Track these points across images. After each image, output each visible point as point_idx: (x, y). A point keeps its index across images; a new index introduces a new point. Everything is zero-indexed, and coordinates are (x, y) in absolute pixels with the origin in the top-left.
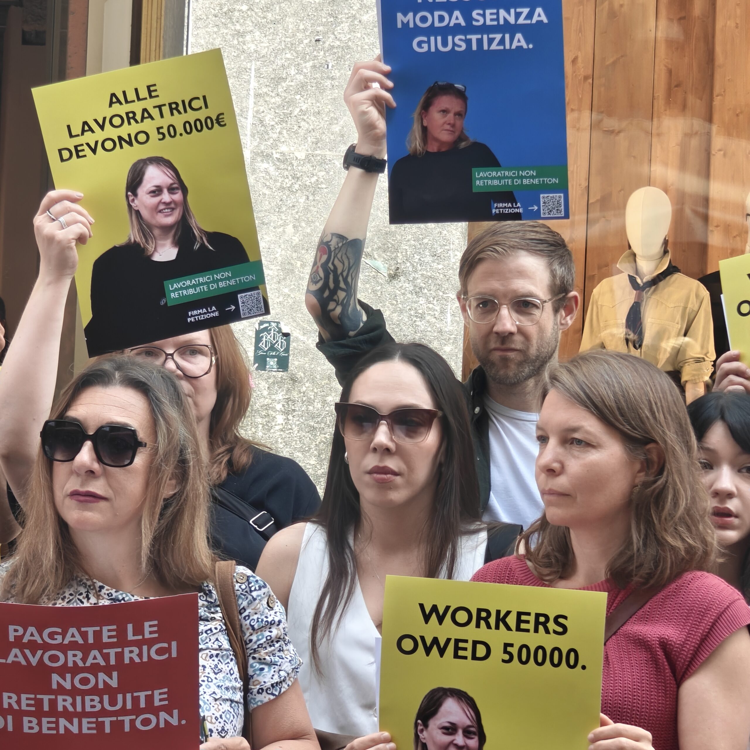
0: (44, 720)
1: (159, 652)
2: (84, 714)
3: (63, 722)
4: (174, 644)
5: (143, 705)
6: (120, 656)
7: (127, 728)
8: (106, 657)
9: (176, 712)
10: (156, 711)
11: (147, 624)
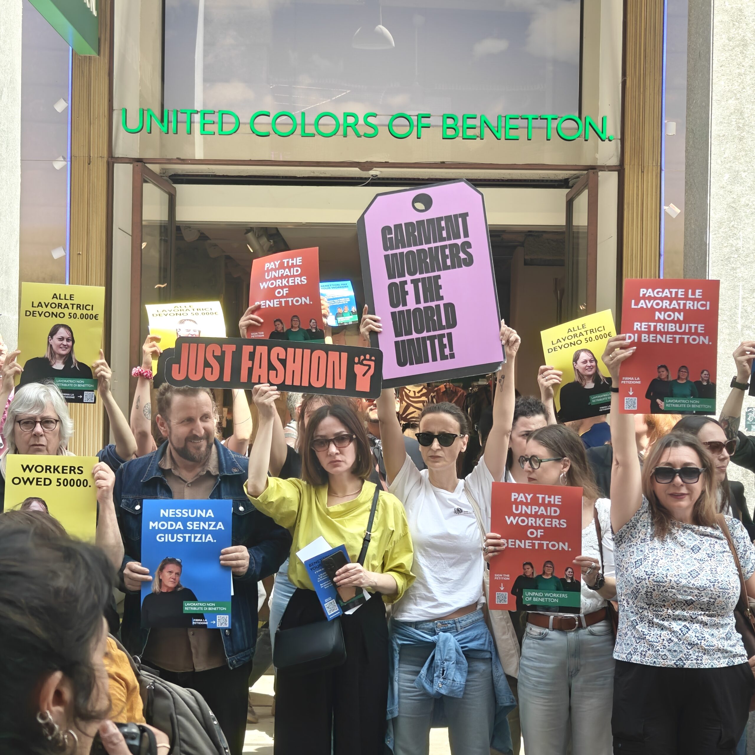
0: (651, 335)
1: (702, 305)
2: (668, 333)
3: (659, 336)
4: (708, 303)
5: (693, 331)
6: (685, 305)
7: (686, 342)
8: (679, 304)
9: (707, 337)
10: (699, 335)
11: (697, 291)
